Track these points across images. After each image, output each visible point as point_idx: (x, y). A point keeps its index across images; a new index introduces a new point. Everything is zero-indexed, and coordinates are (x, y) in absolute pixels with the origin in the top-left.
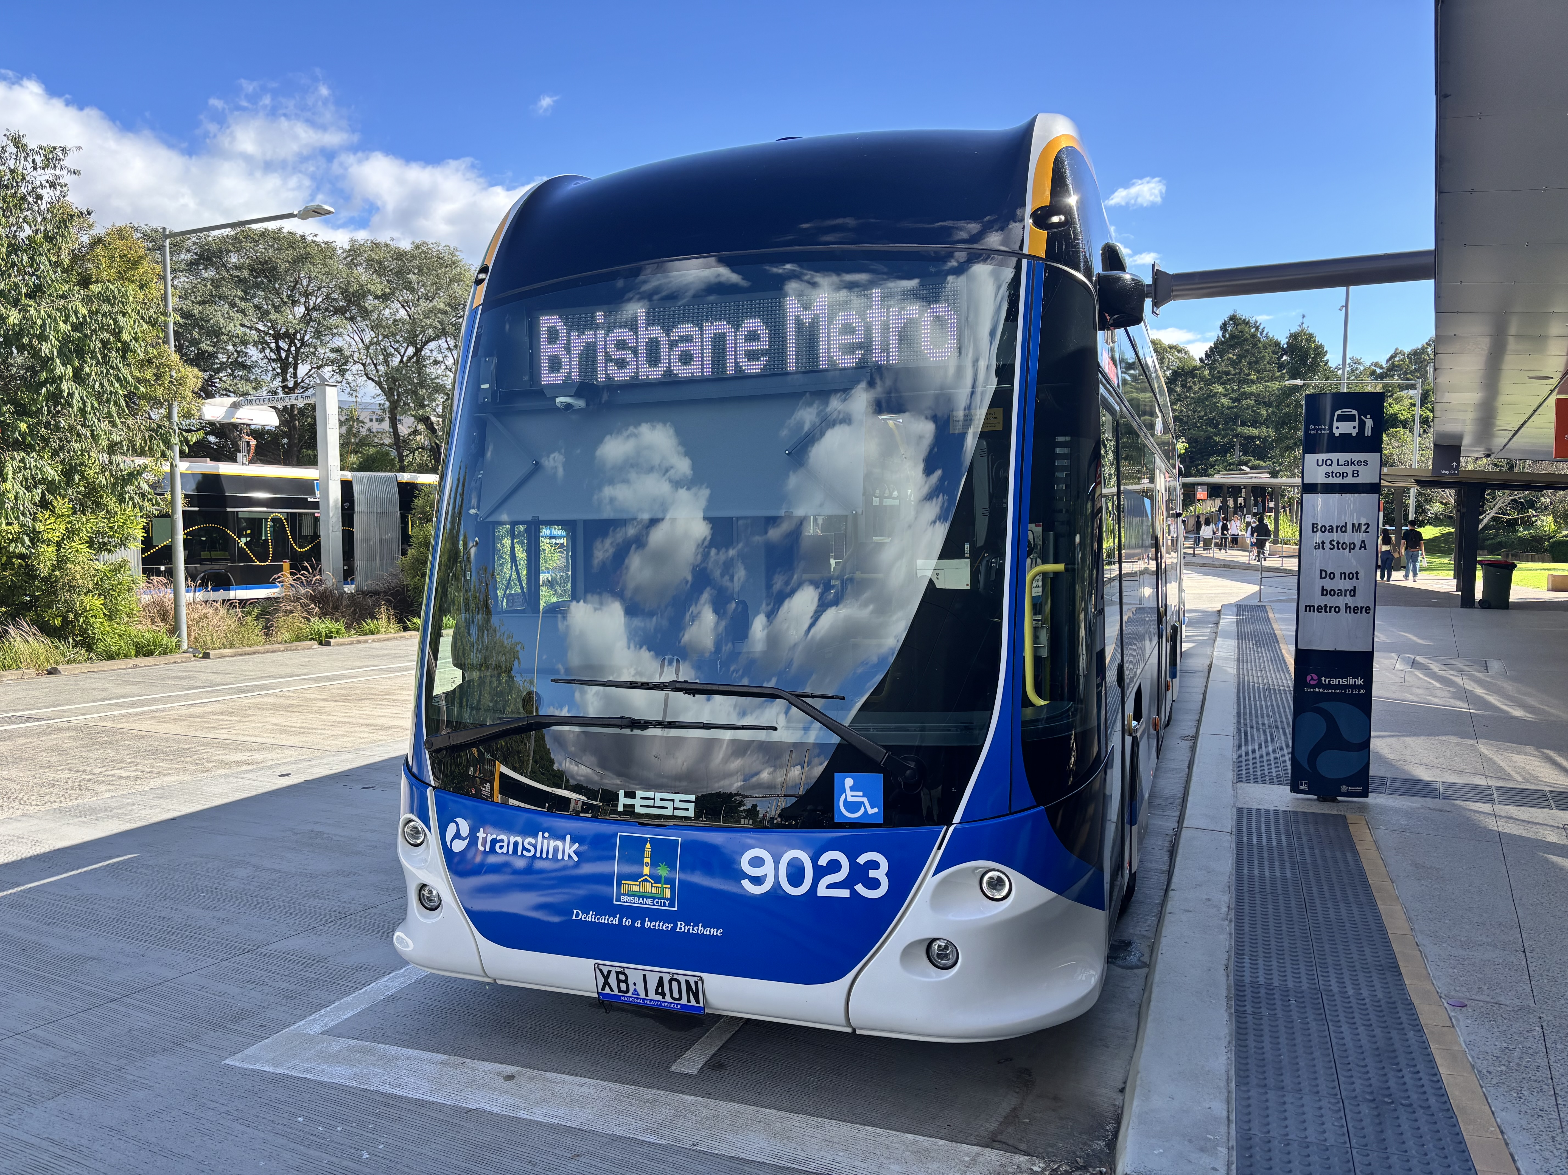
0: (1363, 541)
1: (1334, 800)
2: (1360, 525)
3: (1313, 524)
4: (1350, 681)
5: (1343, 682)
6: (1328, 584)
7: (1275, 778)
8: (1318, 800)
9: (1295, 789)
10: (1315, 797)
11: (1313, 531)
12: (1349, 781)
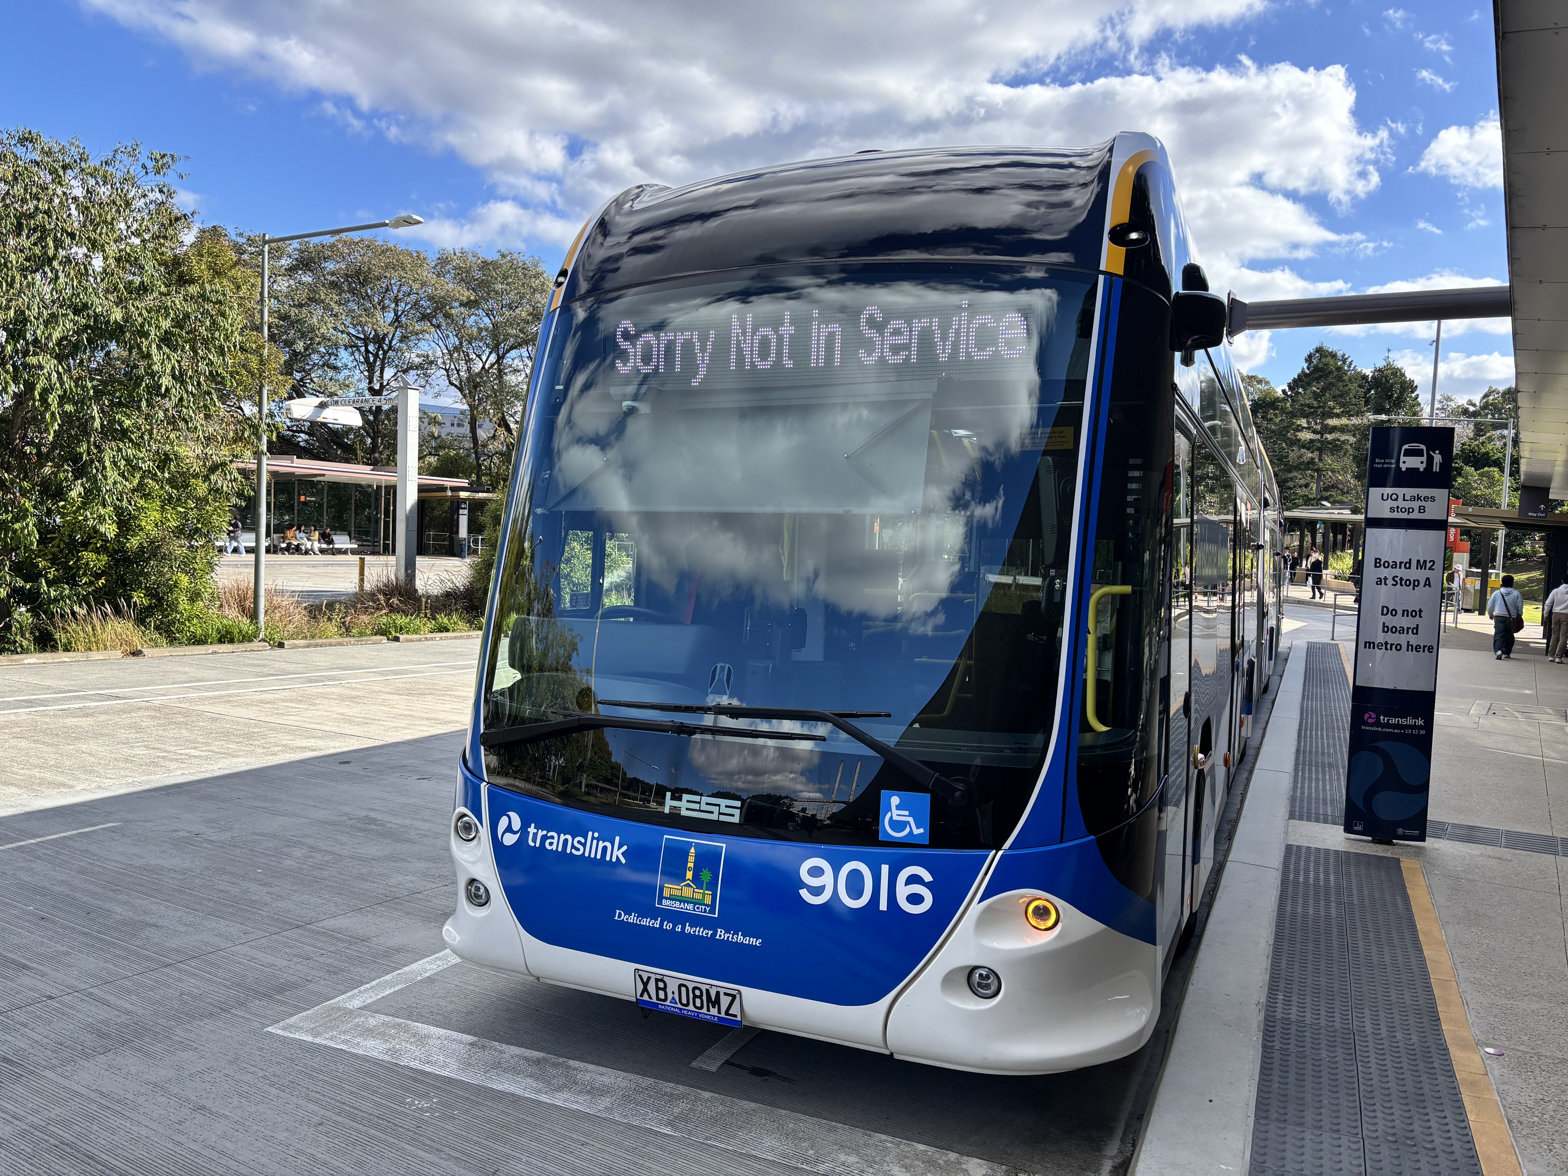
0: (1428, 579)
1: (1390, 843)
2: (1425, 562)
3: (1376, 559)
4: (1410, 721)
5: (1403, 721)
6: (1390, 621)
7: (1330, 818)
8: (1373, 842)
9: (1348, 829)
10: (1370, 838)
11: (1376, 566)
12: (1406, 824)
